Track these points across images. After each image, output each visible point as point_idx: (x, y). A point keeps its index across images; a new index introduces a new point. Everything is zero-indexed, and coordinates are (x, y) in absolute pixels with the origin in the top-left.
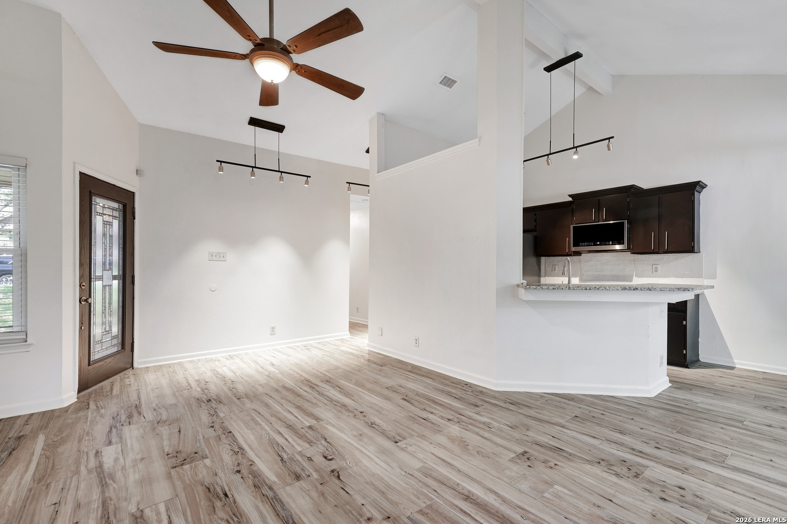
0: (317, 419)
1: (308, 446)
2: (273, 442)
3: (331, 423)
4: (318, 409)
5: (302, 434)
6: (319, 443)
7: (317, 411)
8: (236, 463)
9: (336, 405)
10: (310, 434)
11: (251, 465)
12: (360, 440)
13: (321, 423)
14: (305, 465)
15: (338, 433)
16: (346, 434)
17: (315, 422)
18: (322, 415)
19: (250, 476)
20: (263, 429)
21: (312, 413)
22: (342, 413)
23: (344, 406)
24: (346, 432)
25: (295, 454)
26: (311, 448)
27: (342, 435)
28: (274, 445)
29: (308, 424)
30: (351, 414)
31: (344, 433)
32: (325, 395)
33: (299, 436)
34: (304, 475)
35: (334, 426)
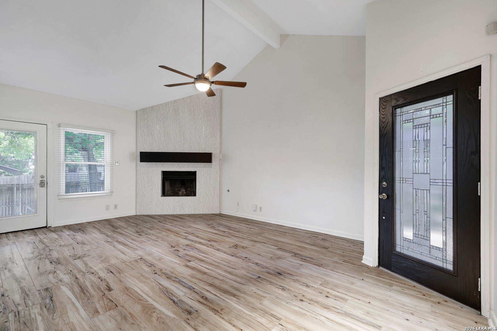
0: (187, 266)
3: (178, 264)
4: (190, 273)
5: (193, 257)
6: (182, 255)
7: (190, 272)
8: (215, 247)
9: (176, 278)
10: (189, 258)
12: (161, 257)
13: (184, 264)
15: (172, 260)
16: (168, 259)
17: (188, 264)
19: (205, 245)
21: (192, 269)
22: (171, 272)
23: (169, 278)
24: (168, 261)
25: (192, 251)
27: (170, 259)
29: (191, 262)
30: (164, 271)
31: (169, 260)
32: (187, 288)
35: (175, 263)
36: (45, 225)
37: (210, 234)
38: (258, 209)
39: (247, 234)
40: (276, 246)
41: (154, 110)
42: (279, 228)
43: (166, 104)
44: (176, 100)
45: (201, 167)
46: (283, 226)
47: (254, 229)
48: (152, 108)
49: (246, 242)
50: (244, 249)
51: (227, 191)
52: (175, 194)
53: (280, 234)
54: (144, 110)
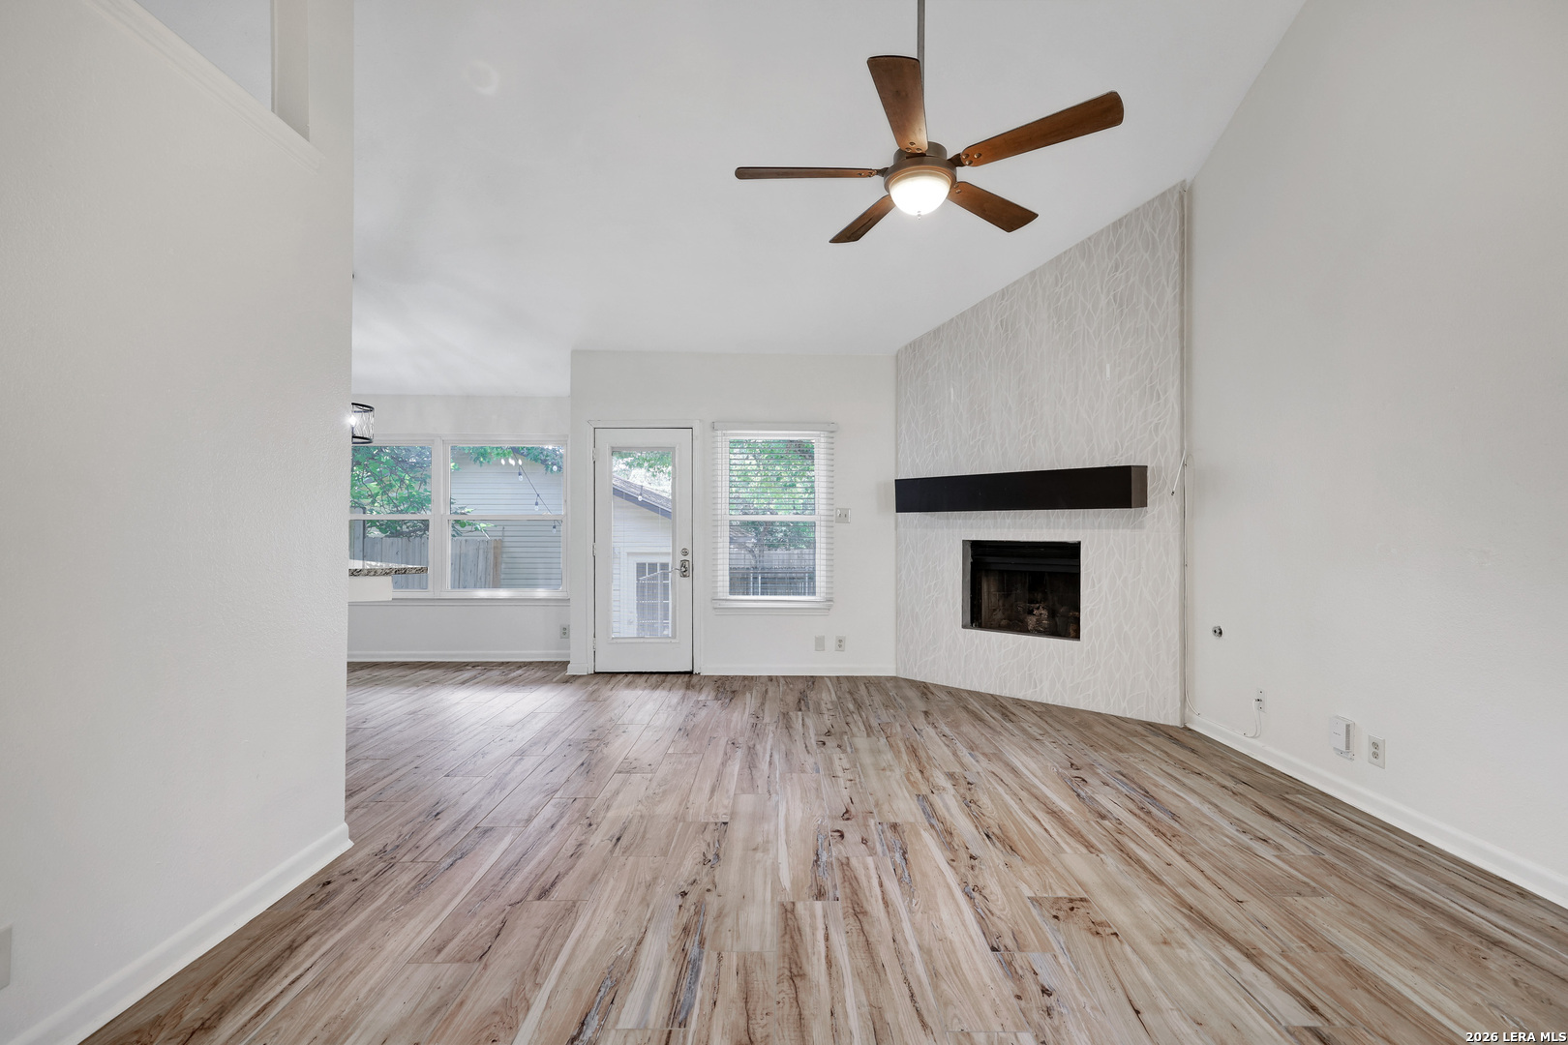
1: (854, 862)
2: (907, 887)
4: (757, 948)
5: (847, 884)
8: (977, 872)
10: (833, 882)
11: (953, 860)
14: (876, 837)
18: (769, 919)
19: (956, 847)
20: (918, 931)
25: (881, 855)
26: (850, 855)
28: (907, 881)
29: (817, 905)
33: (854, 884)
34: (885, 827)
36: (689, 669)
37: (1033, 807)
38: (1363, 748)
39: (1204, 864)
40: (1314, 1009)
41: (942, 341)
42: (1472, 897)
43: (976, 310)
44: (1007, 287)
45: (1100, 527)
46: (1523, 893)
47: (1278, 847)
48: (936, 333)
49: (1146, 904)
50: (1096, 940)
51: (1211, 633)
52: (1014, 624)
53: (1440, 937)
54: (915, 347)
